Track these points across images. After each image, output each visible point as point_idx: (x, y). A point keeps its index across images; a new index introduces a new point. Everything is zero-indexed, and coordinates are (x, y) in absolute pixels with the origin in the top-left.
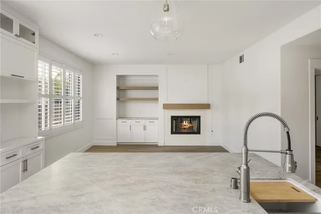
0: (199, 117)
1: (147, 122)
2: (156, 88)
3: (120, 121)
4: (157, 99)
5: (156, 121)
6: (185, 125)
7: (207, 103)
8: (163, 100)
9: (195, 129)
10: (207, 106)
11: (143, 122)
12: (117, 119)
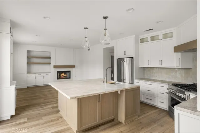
0: (70, 71)
1: (44, 75)
2: (50, 58)
3: (29, 75)
4: (50, 63)
5: (49, 74)
6: (63, 76)
7: (73, 65)
8: (53, 64)
9: (68, 76)
10: (73, 67)
11: (42, 75)
12: (27, 74)
